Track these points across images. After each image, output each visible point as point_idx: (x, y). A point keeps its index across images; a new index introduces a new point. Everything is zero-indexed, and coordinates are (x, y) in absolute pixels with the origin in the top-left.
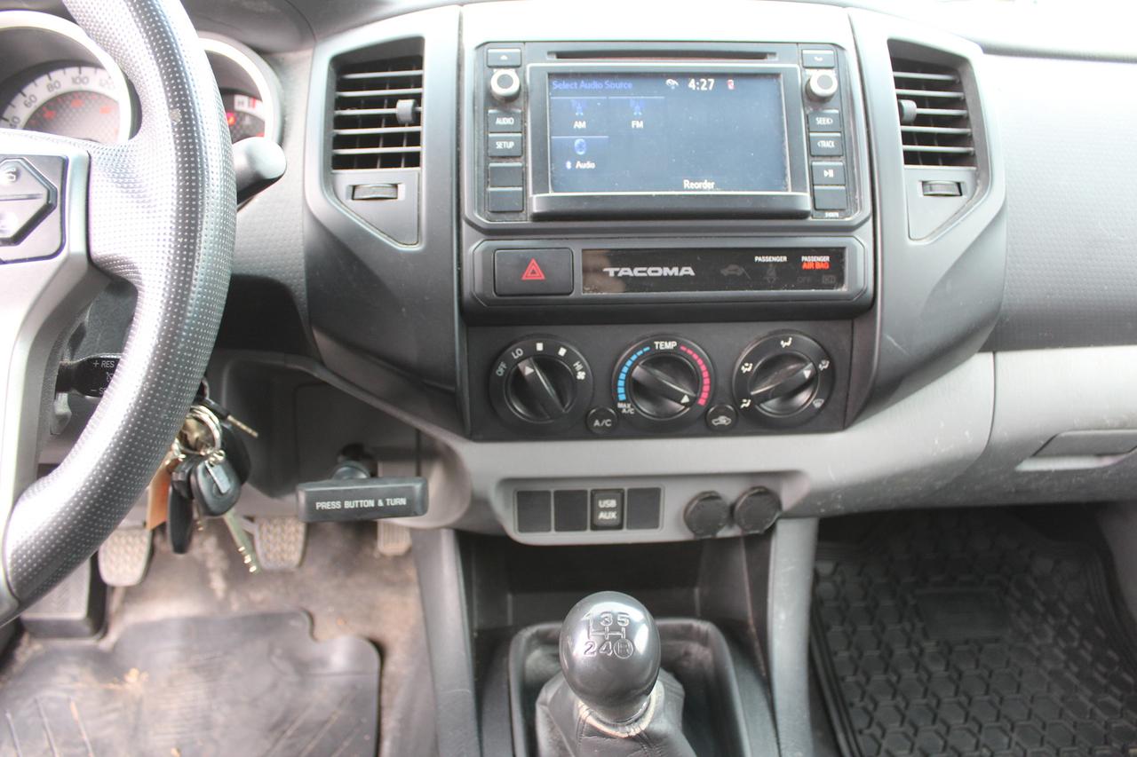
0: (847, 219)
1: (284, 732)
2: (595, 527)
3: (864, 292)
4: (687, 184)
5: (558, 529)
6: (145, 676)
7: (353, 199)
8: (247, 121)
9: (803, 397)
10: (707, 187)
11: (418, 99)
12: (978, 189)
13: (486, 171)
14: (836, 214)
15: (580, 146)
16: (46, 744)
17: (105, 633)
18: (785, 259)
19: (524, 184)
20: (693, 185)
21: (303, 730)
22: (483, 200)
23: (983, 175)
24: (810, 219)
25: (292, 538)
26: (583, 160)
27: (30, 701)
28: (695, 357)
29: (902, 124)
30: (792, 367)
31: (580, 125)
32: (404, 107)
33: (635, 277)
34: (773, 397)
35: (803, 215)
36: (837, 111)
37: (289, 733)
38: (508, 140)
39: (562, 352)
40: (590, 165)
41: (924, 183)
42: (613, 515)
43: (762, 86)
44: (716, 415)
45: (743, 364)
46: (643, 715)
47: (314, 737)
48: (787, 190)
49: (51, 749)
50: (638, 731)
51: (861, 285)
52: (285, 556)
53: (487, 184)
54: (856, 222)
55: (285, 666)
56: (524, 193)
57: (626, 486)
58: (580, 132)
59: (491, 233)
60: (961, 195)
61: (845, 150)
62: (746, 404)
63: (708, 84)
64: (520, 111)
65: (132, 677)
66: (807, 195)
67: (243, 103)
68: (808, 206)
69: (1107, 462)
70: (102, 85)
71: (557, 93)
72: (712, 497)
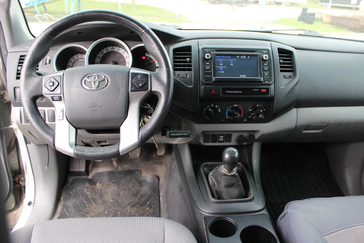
0: (270, 83)
1: (137, 196)
2: (219, 142)
3: (272, 96)
4: (241, 76)
5: (211, 142)
6: (101, 184)
7: (178, 77)
8: (148, 58)
9: (261, 116)
10: (244, 77)
11: (190, 58)
12: (294, 77)
13: (204, 73)
14: (268, 82)
15: (221, 68)
16: (81, 198)
17: (88, 175)
18: (258, 90)
19: (211, 75)
20: (242, 76)
21: (142, 196)
22: (204, 78)
23: (295, 74)
24: (263, 83)
25: (138, 151)
26: (222, 71)
27: (75, 189)
28: (241, 108)
29: (280, 64)
30: (259, 110)
31: (221, 64)
32: (188, 59)
33: (231, 93)
34: (255, 116)
35: (262, 82)
36: (268, 62)
37: (138, 196)
38: (208, 67)
39: (216, 106)
40: (223, 72)
41: (284, 76)
42: (222, 139)
43: (255, 58)
44: (244, 119)
45: (249, 109)
46: (234, 171)
47: (144, 197)
48: (259, 77)
49: (82, 199)
50: (233, 174)
51: (272, 95)
52: (136, 155)
53: (204, 75)
54: (271, 83)
55: (135, 182)
56: (212, 77)
57: (225, 133)
58: (221, 66)
59: (206, 84)
60: (291, 78)
61: (269, 70)
62: (250, 117)
63: (245, 57)
64: (210, 61)
65: (98, 184)
66: (262, 78)
67: (147, 55)
68: (263, 80)
69: (320, 131)
70: (117, 50)
71: (217, 58)
72: (242, 136)
